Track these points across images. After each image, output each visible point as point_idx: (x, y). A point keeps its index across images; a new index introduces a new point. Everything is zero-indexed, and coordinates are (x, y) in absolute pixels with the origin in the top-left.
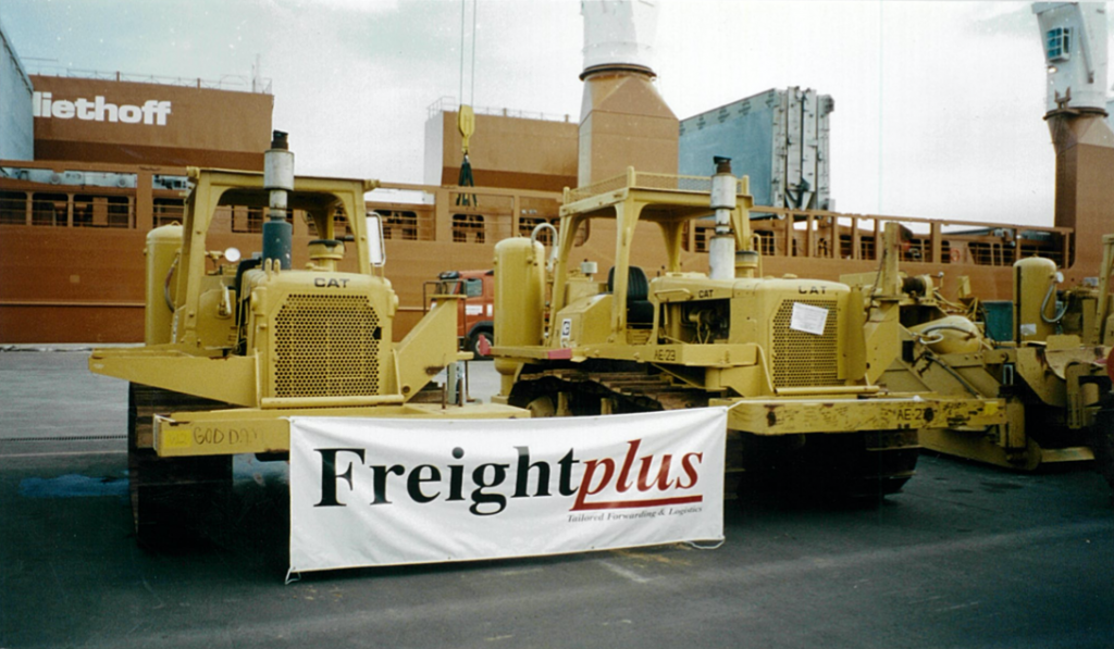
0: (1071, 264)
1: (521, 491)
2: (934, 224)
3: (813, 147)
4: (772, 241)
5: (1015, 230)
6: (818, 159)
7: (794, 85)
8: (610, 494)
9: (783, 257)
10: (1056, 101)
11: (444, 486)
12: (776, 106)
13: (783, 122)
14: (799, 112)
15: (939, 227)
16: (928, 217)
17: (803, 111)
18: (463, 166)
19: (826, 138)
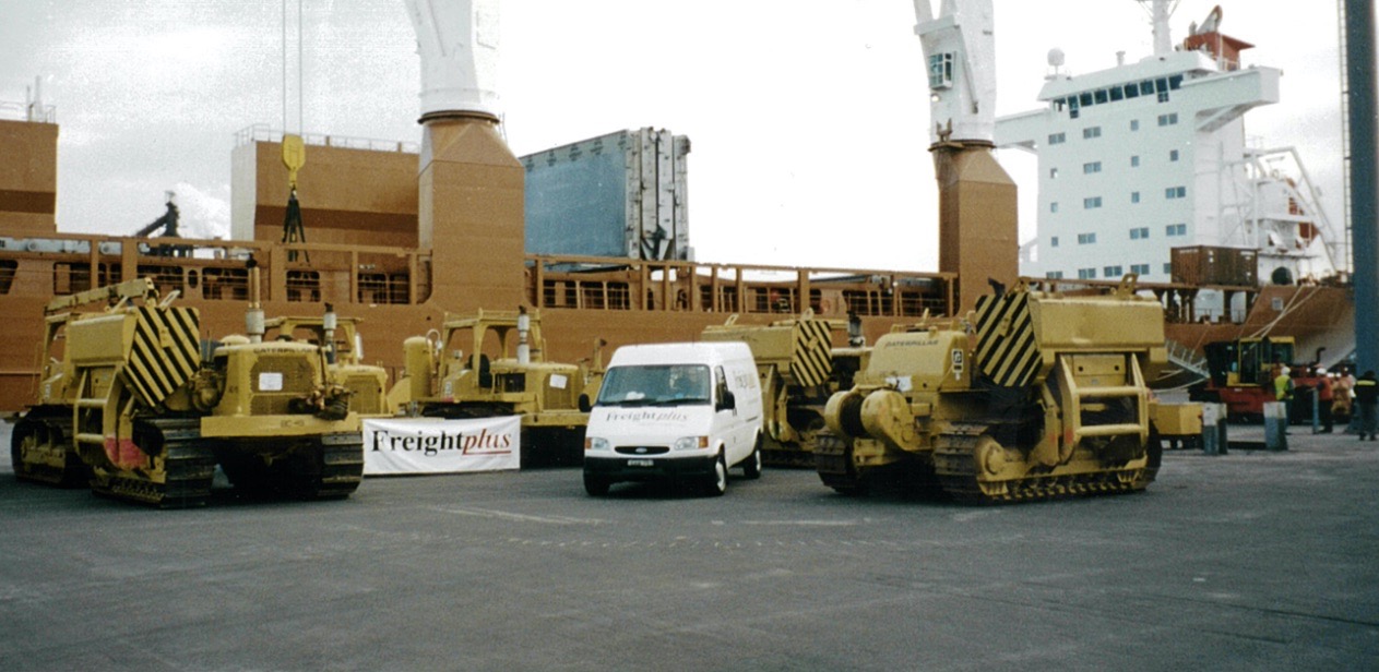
0: (955, 312)
1: (443, 447)
2: (802, 272)
3: (670, 191)
4: (627, 294)
5: (893, 275)
6: (675, 204)
7: (647, 126)
8: (476, 449)
9: (638, 311)
10: (939, 133)
11: (415, 445)
12: (629, 149)
13: (636, 165)
14: (654, 153)
15: (807, 276)
16: (794, 266)
17: (657, 153)
18: (290, 202)
19: (683, 182)
